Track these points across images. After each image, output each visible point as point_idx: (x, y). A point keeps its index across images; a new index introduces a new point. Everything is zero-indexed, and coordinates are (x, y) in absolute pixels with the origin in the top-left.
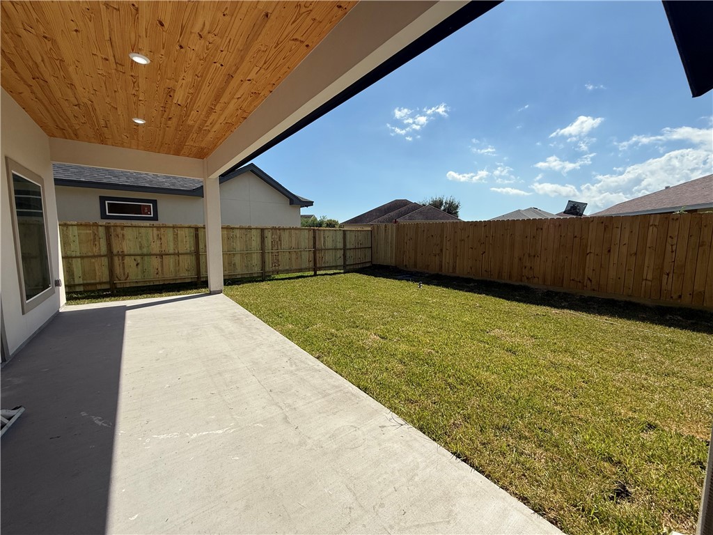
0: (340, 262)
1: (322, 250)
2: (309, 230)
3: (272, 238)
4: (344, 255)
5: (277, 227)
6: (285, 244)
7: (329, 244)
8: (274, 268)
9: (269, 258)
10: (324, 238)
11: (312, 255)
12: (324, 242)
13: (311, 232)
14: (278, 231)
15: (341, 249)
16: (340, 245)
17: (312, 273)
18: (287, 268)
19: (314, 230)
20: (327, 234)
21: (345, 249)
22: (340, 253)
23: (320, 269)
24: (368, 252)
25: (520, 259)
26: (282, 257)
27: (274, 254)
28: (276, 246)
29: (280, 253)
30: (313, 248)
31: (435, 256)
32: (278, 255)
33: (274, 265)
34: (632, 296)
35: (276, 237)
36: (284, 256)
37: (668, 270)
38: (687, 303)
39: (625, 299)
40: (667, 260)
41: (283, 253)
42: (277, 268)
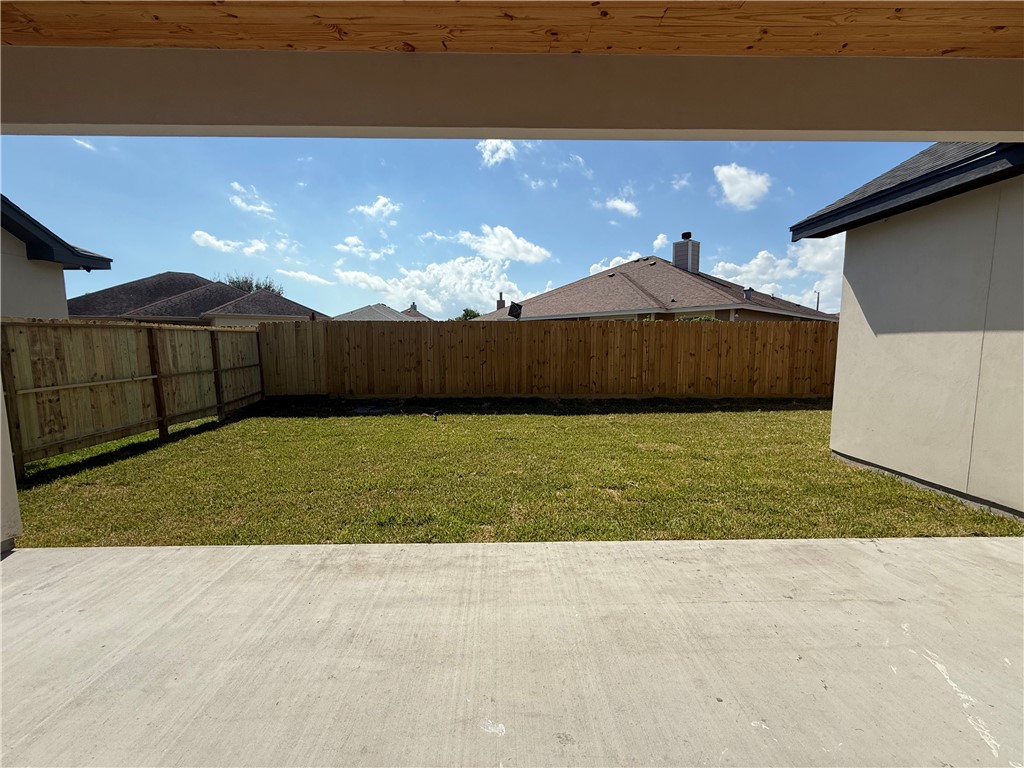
0: (211, 399)
1: (171, 376)
2: (138, 330)
3: (33, 353)
4: (218, 383)
5: (47, 319)
6: (76, 368)
7: (185, 362)
8: (48, 437)
9: (29, 411)
10: (174, 348)
11: (150, 390)
12: (175, 357)
13: (143, 336)
14: (50, 332)
15: (209, 372)
16: (207, 363)
17: (153, 434)
18: (90, 430)
19: (150, 330)
20: (179, 339)
21: (217, 371)
22: (208, 381)
23: (173, 420)
24: (256, 373)
25: (529, 367)
26: (70, 404)
27: (45, 398)
28: (49, 375)
29: (62, 393)
30: (153, 374)
31: (409, 371)
32: (58, 400)
33: (47, 430)
34: (625, 393)
35: (46, 348)
36: (76, 400)
37: (645, 368)
38: (657, 393)
39: (621, 397)
40: (644, 360)
41: (74, 392)
42: (58, 435)
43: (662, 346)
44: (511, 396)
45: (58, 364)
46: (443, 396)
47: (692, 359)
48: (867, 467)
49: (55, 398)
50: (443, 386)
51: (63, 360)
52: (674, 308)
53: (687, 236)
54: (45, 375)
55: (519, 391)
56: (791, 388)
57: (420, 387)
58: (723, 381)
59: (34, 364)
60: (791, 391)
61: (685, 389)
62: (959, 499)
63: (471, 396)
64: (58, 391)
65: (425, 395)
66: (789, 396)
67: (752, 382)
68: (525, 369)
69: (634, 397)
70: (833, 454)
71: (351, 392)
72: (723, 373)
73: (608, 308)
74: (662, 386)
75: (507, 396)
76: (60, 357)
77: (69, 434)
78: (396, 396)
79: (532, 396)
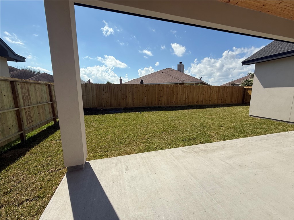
3: (22, 93)
6: (33, 99)
8: (29, 125)
9: (24, 116)
11: (51, 107)
13: (47, 87)
18: (39, 122)
19: (49, 85)
25: (158, 98)
26: (33, 113)
27: (27, 110)
28: (27, 101)
29: (31, 108)
30: (51, 101)
31: (123, 99)
32: (30, 111)
33: (28, 122)
34: (182, 104)
35: (25, 91)
36: (34, 111)
37: (187, 98)
38: (189, 104)
39: (181, 105)
40: (187, 95)
41: (34, 108)
42: (31, 124)
43: (191, 92)
44: (153, 106)
45: (29, 97)
46: (134, 107)
47: (197, 95)
48: (260, 118)
49: (29, 110)
50: (133, 104)
51: (30, 95)
52: (185, 82)
53: (181, 63)
54: (26, 102)
55: (155, 105)
56: (218, 102)
57: (127, 104)
58: (204, 101)
59: (23, 97)
60: (218, 103)
61: (196, 103)
62: (287, 123)
63: (142, 106)
64: (30, 108)
65: (128, 107)
66: (217, 104)
67: (210, 101)
68: (157, 98)
69: (184, 105)
70: (250, 116)
71: (105, 106)
72: (204, 99)
73: (166, 82)
74: (190, 102)
75: (152, 106)
76: (29, 95)
77: (34, 124)
78: (119, 107)
79: (158, 106)
